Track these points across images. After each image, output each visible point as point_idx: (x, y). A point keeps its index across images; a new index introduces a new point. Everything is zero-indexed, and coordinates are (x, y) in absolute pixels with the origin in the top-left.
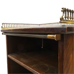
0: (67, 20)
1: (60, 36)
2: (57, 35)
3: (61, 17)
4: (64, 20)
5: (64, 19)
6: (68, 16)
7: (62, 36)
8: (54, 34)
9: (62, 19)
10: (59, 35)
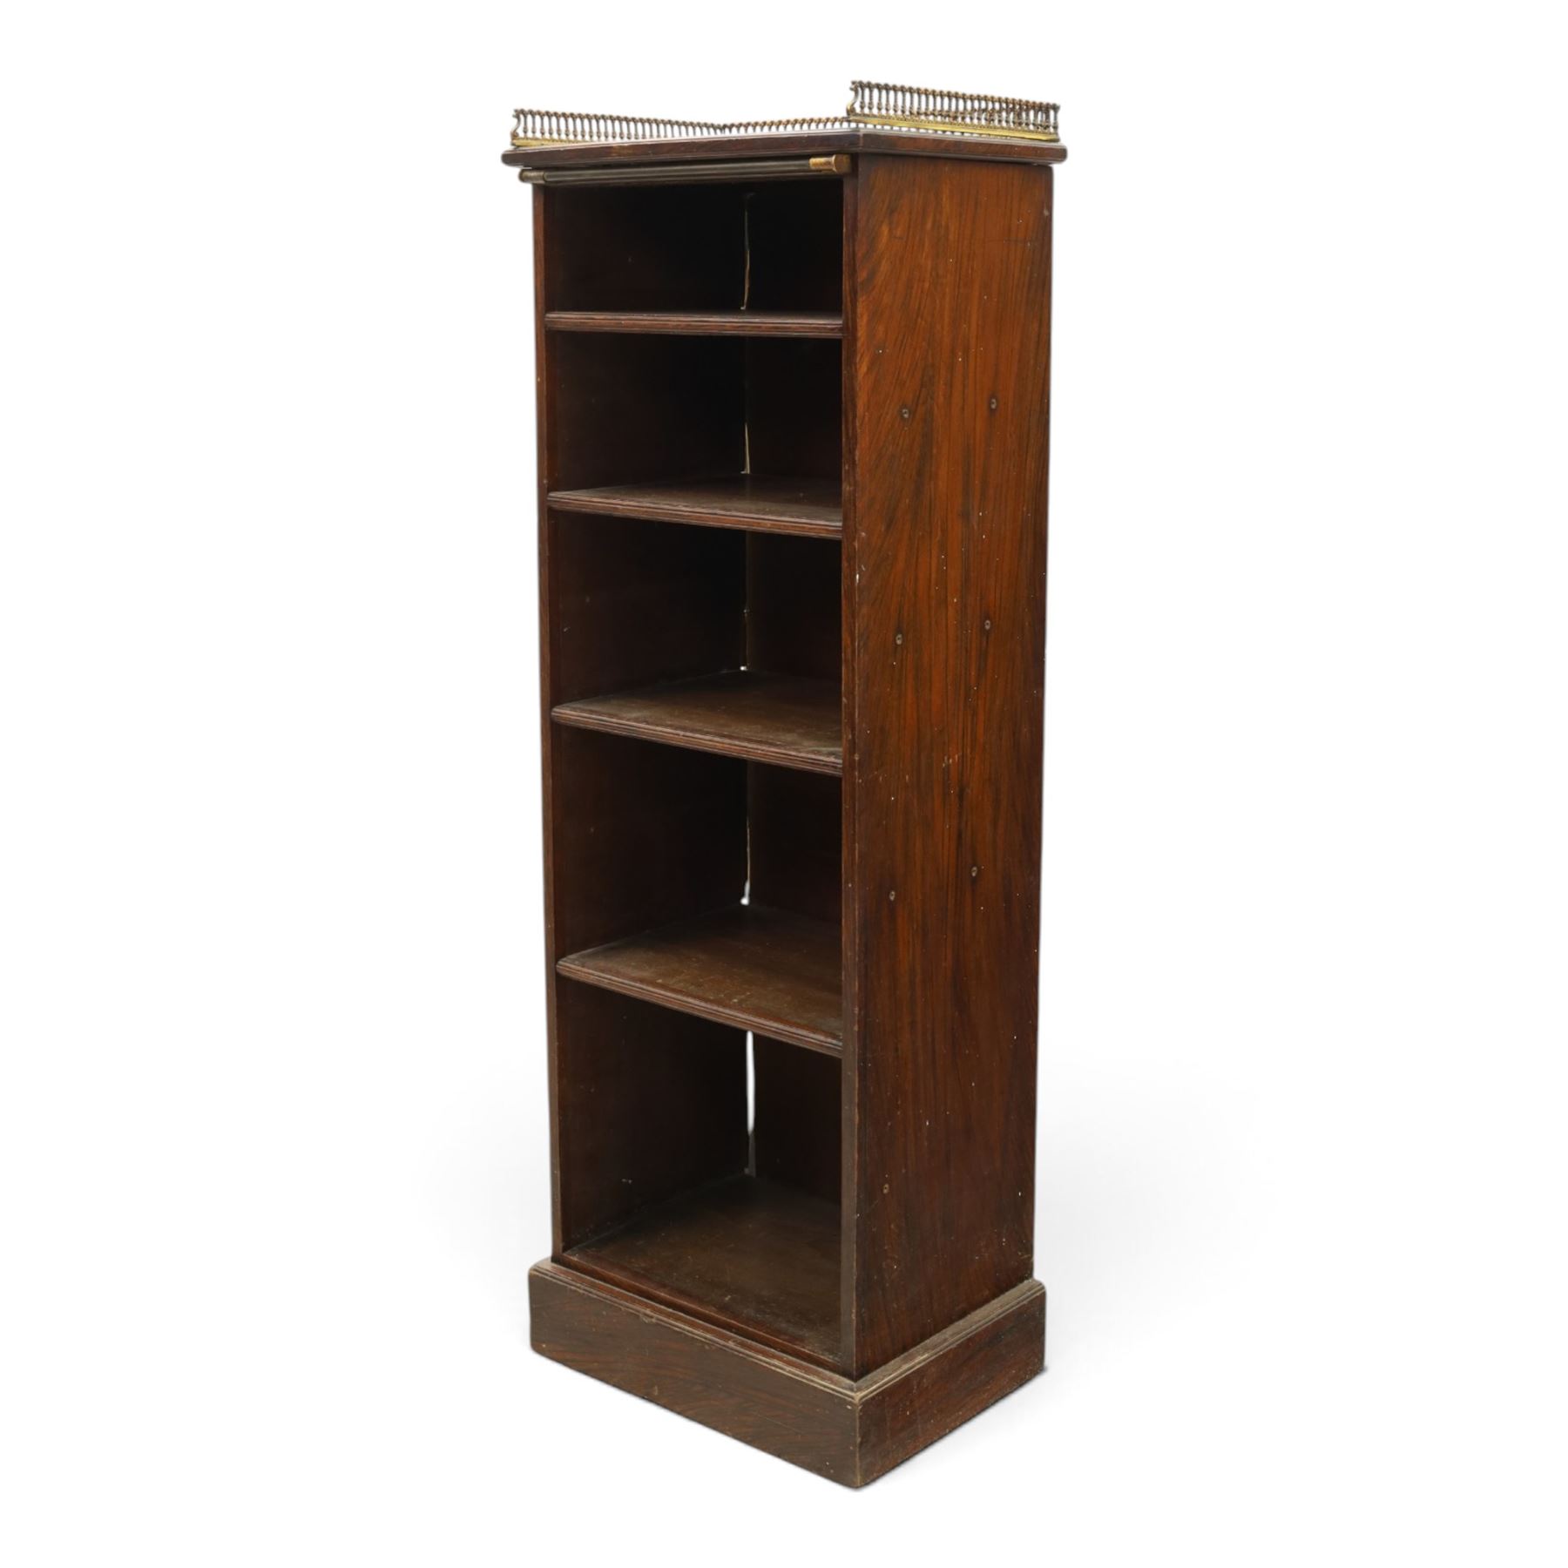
0: (865, 115)
1: (849, 160)
2: (840, 157)
3: (849, 108)
4: (856, 115)
5: (858, 110)
6: (871, 103)
7: (854, 158)
8: (829, 154)
9: (851, 111)
10: (845, 159)
